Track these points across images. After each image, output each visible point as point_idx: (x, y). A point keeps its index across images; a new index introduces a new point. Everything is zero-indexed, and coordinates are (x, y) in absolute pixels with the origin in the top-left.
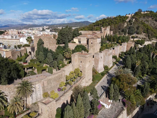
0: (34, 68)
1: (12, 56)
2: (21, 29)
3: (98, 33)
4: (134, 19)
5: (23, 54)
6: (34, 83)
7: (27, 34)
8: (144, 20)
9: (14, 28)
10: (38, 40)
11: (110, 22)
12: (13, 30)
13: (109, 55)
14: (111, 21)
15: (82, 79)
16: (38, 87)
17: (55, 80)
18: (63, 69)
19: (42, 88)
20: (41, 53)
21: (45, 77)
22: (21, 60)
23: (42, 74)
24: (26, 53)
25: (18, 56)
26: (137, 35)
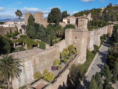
0: (24, 44)
6: (22, 59)
8: (115, 11)
12: (11, 22)
13: (98, 34)
15: (77, 56)
16: (28, 65)
18: (57, 45)
19: (32, 66)
20: (31, 27)
21: (36, 53)
23: (33, 50)
24: (16, 30)
25: (8, 33)
26: (112, 22)
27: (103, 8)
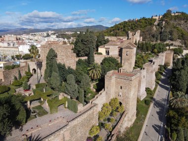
0: (42, 100)
1: (4, 78)
2: (20, 34)
3: (124, 39)
4: (164, 22)
5: (23, 74)
7: (27, 41)
8: (175, 23)
9: (11, 33)
10: (48, 51)
11: (133, 26)
12: (10, 35)
13: (152, 72)
14: (134, 24)
17: (83, 125)
20: (54, 73)
22: (20, 86)
24: (28, 71)
25: (16, 78)
26: (171, 42)
27: (157, 18)
